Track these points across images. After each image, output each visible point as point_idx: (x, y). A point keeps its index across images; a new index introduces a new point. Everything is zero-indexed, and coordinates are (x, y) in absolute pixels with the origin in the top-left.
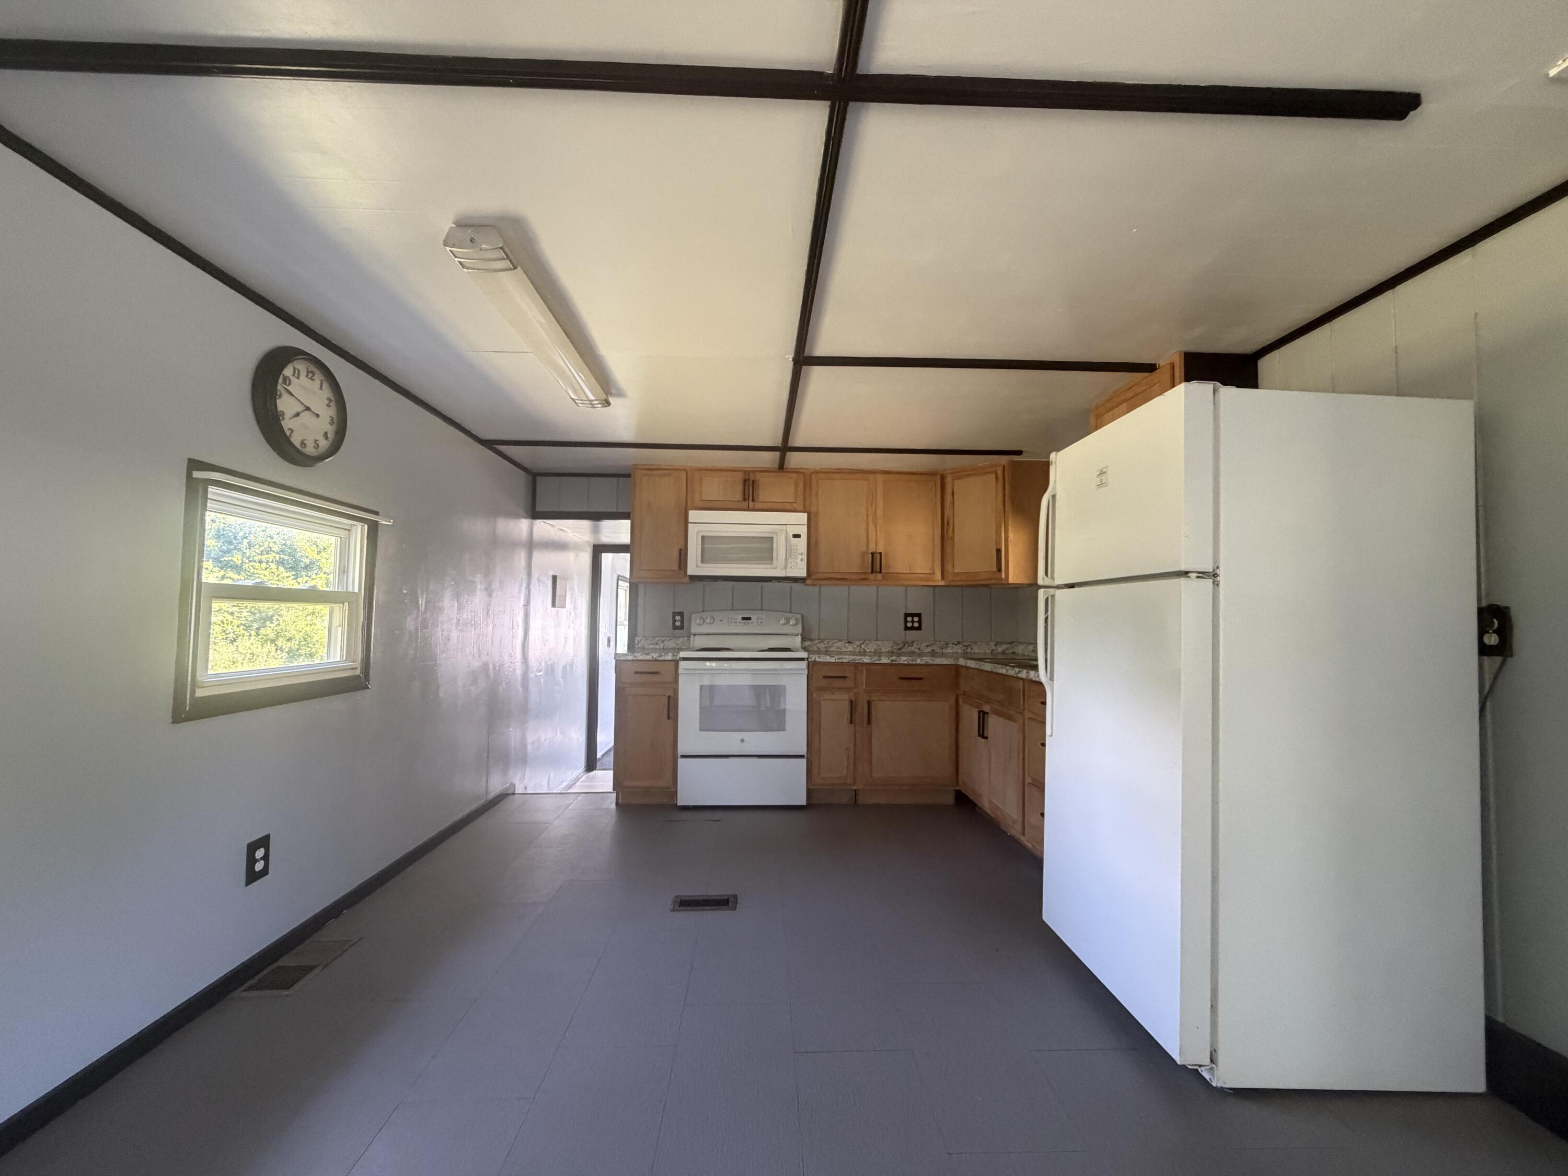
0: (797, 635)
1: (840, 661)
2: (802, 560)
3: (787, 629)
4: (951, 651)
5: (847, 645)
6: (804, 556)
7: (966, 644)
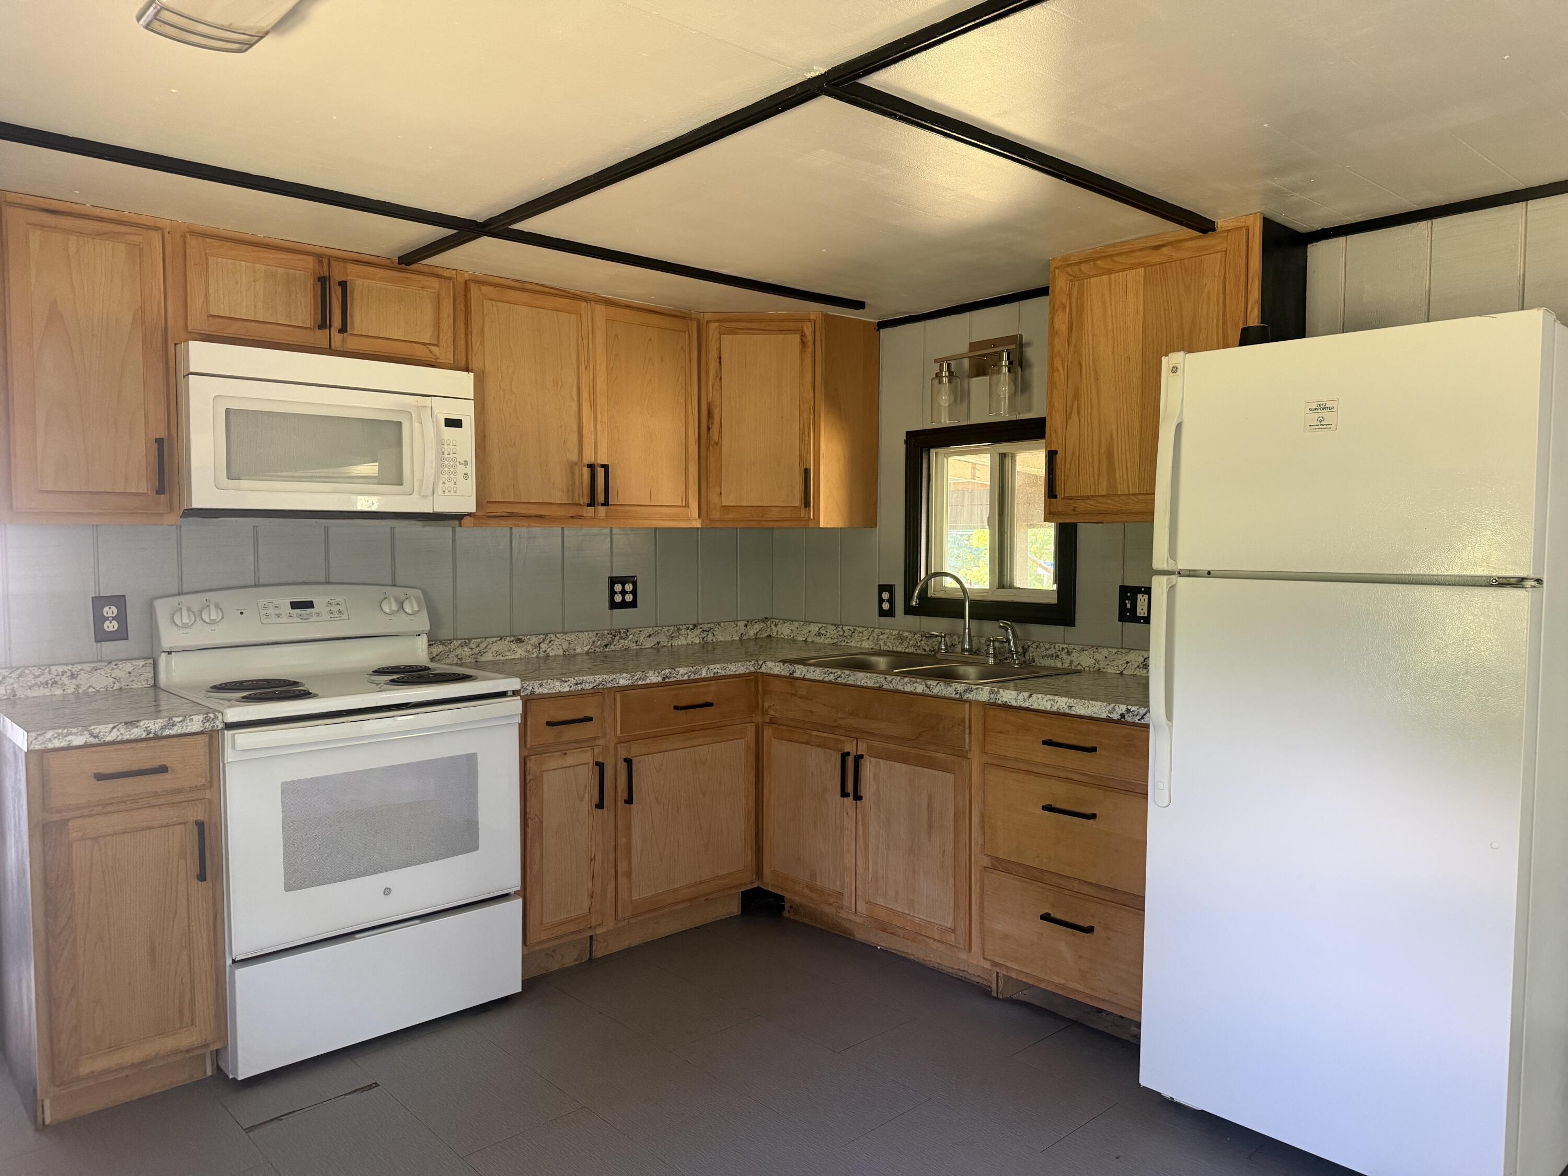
0: (419, 635)
1: (579, 687)
2: (466, 476)
3: (400, 623)
4: (685, 642)
5: (513, 646)
6: (469, 466)
7: (706, 627)
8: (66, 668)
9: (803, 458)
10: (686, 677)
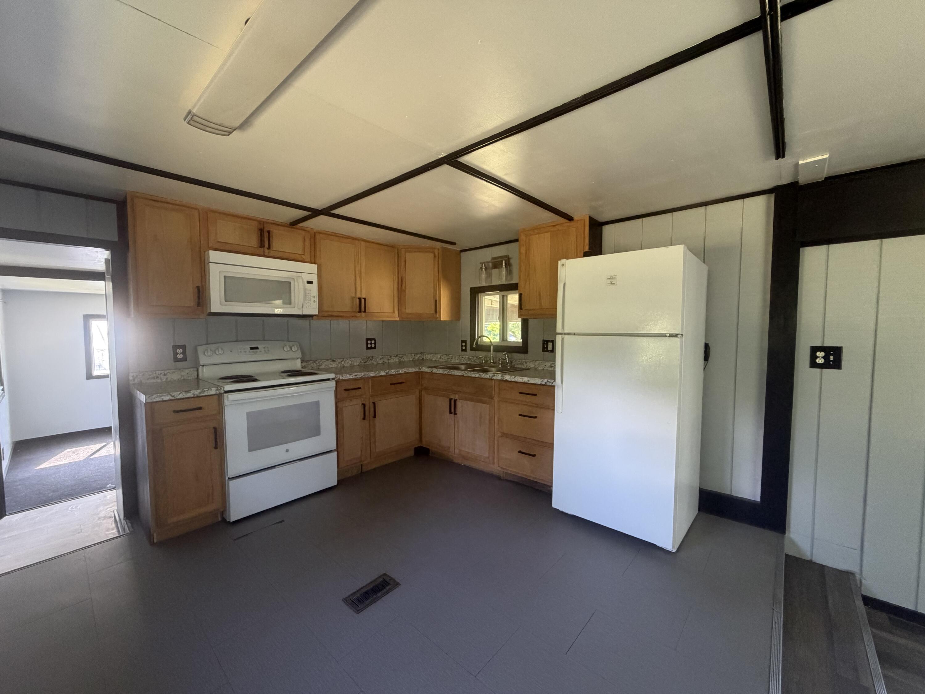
0: (297, 359)
1: (356, 377)
2: (314, 301)
3: (291, 355)
4: (393, 361)
5: (332, 363)
6: (315, 298)
7: (400, 356)
8: (162, 372)
9: (435, 296)
10: (394, 373)
